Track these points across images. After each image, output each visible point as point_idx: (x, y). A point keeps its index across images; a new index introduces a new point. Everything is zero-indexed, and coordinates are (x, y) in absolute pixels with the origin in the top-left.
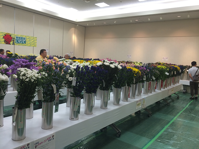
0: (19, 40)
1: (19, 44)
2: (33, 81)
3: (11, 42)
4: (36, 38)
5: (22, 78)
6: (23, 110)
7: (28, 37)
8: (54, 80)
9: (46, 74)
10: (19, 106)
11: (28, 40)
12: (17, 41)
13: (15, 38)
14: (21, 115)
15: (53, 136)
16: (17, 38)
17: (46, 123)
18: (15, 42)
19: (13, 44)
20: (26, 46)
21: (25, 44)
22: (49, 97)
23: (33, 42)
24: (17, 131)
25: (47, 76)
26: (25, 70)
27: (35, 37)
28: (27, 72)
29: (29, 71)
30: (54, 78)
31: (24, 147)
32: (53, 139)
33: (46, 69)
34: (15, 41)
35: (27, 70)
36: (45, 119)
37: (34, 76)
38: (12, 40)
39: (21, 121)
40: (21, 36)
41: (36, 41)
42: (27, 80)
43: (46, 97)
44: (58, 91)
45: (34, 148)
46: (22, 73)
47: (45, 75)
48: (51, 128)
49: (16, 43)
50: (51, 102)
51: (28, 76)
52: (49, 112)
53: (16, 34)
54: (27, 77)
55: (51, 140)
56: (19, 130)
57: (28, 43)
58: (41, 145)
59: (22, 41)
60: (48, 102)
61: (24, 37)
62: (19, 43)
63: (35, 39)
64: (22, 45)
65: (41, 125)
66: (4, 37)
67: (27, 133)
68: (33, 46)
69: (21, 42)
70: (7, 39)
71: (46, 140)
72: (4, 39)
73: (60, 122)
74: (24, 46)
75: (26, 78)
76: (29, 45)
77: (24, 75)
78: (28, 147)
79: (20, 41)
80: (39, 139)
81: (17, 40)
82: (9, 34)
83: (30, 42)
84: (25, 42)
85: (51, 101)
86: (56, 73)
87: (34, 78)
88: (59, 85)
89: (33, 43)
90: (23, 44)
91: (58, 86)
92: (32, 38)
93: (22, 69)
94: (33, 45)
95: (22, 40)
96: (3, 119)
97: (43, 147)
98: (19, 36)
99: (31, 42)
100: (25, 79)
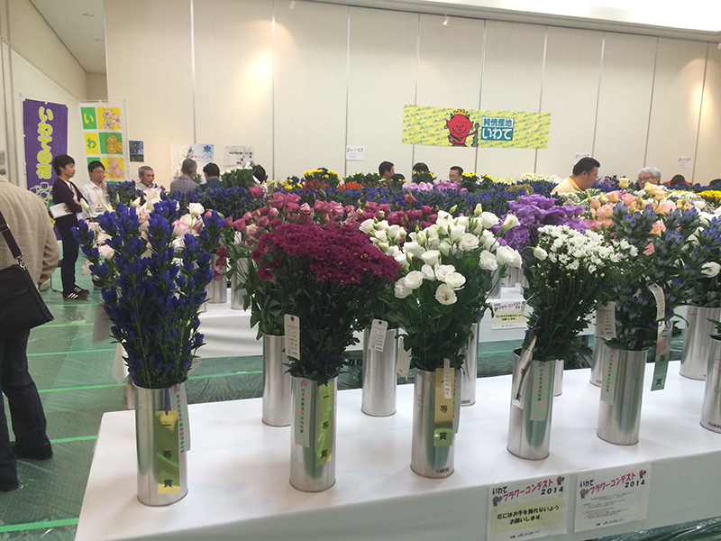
0: (492, 129)
1: (490, 142)
2: (592, 269)
3: (469, 139)
4: (549, 117)
5: (558, 257)
6: (548, 363)
7: (521, 117)
8: (659, 271)
9: (632, 246)
10: (539, 350)
11: (522, 125)
12: (487, 133)
13: (482, 124)
14: (541, 379)
15: (642, 473)
16: (486, 122)
17: (614, 422)
18: (479, 137)
19: (475, 144)
20: (512, 149)
21: (511, 140)
22: (633, 331)
23: (537, 131)
24: (524, 426)
25: (636, 254)
26: (564, 232)
27: (543, 113)
28: (571, 240)
29: (578, 237)
30: (660, 263)
31: (548, 484)
32: (643, 483)
33: (633, 229)
34: (479, 133)
35: (571, 232)
36: (610, 408)
37: (597, 254)
38: (471, 132)
39: (539, 399)
40: (500, 115)
41: (546, 128)
42: (575, 266)
43: (624, 329)
44: (669, 313)
45: (579, 496)
46: (557, 244)
47: (629, 250)
48: (632, 442)
49: (482, 139)
50: (640, 350)
51: (575, 255)
52: (627, 384)
53: (483, 111)
54: (571, 256)
55: (636, 483)
56: (530, 425)
57: (518, 137)
58: (602, 493)
59: (502, 131)
60: (628, 349)
61: (508, 116)
62: (492, 139)
63: (545, 120)
64: (501, 146)
65: (596, 426)
66: (448, 126)
67: (554, 442)
68: (535, 146)
69: (498, 134)
70: (456, 129)
71: (617, 482)
72: (448, 130)
73: (664, 429)
74: (508, 149)
75: (569, 259)
76: (523, 143)
77: (563, 250)
78: (560, 486)
79: (495, 131)
80: (593, 472)
81: (486, 128)
82: (462, 113)
83: (526, 132)
84: (510, 134)
85: (638, 347)
86: (673, 246)
87: (599, 261)
88: (676, 290)
89: (536, 136)
90: (503, 142)
91: (674, 295)
92: (535, 118)
93: (555, 230)
94: (535, 142)
95: (501, 129)
96: (475, 383)
97: (607, 501)
98: (494, 115)
99: (529, 131)
100: (565, 262)
